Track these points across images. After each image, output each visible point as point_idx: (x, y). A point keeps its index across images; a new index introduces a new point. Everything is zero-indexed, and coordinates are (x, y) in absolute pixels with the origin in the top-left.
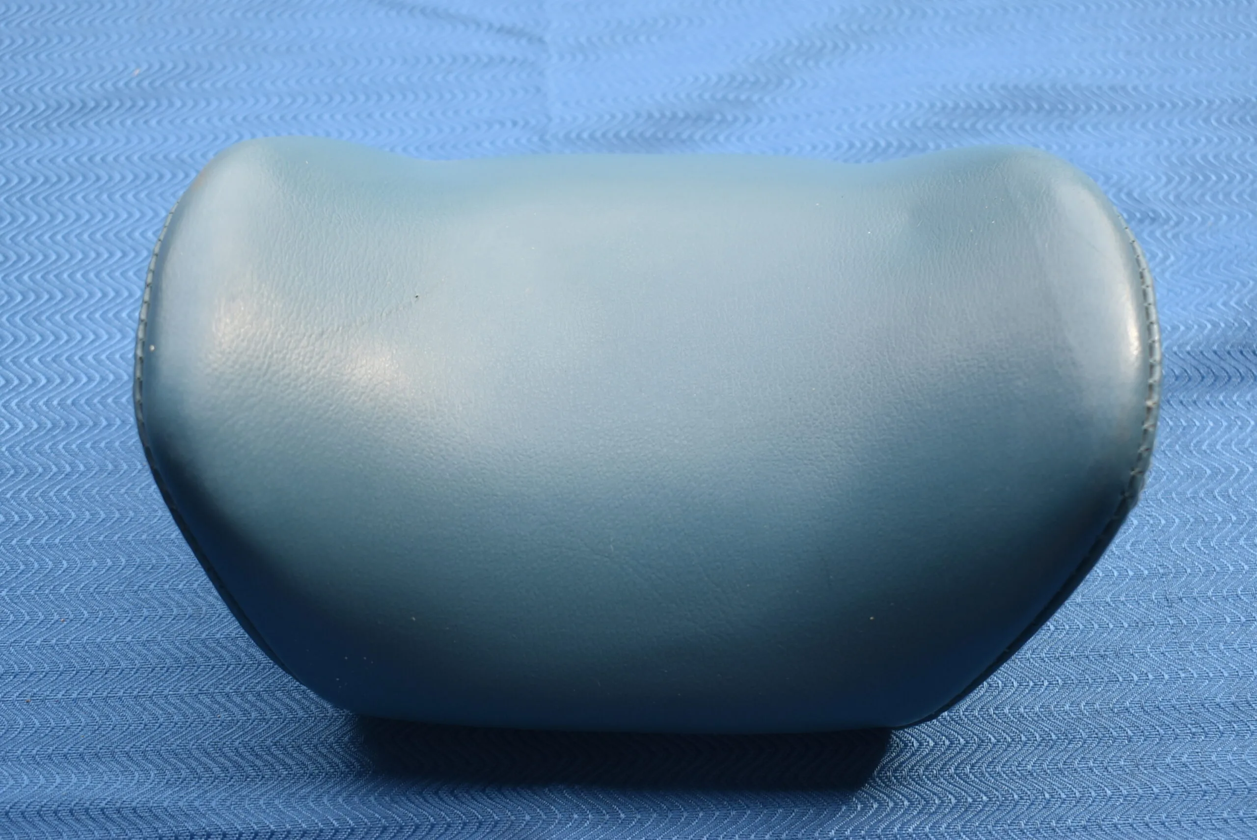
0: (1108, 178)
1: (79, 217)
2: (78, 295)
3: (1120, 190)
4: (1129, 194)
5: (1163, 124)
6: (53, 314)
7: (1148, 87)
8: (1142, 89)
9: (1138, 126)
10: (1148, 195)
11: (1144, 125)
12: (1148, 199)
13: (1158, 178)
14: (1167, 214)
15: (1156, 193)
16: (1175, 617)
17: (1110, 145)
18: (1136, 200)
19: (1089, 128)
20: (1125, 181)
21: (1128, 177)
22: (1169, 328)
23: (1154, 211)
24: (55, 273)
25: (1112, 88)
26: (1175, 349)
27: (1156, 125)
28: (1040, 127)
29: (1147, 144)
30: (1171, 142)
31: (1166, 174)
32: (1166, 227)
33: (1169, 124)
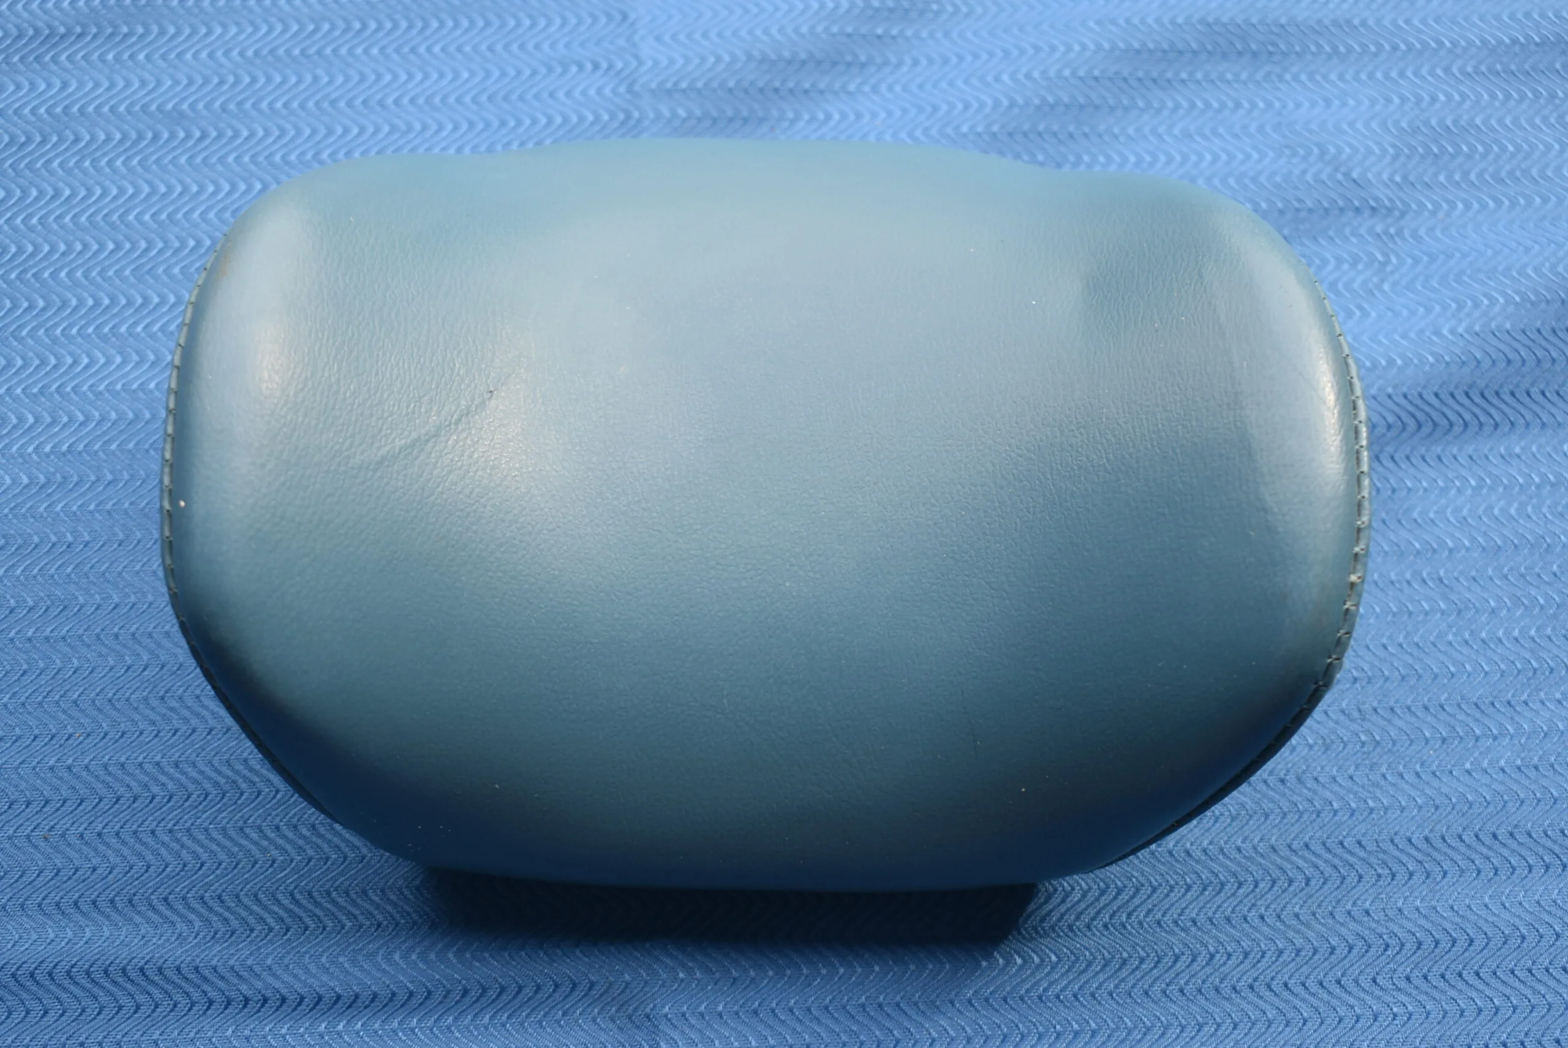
0: (1323, 152)
1: (57, 193)
2: (65, 304)
3: (1336, 170)
4: (1347, 175)
5: (1394, 74)
6: (34, 329)
7: (1378, 21)
8: (1371, 22)
9: (1363, 76)
10: (1370, 175)
11: (1371, 76)
12: (1370, 181)
13: (1384, 151)
14: (1391, 200)
15: (1379, 174)
16: (1368, 732)
17: (1328, 102)
18: (1354, 181)
19: (1303, 77)
20: (1344, 156)
21: (1348, 150)
22: (1384, 363)
23: (1376, 199)
24: (34, 271)
25: (1335, 23)
26: (1390, 390)
27: (1387, 76)
28: (1244, 76)
29: (1373, 102)
30: (1403, 99)
31: (1394, 146)
32: (1390, 220)
33: (1402, 74)
